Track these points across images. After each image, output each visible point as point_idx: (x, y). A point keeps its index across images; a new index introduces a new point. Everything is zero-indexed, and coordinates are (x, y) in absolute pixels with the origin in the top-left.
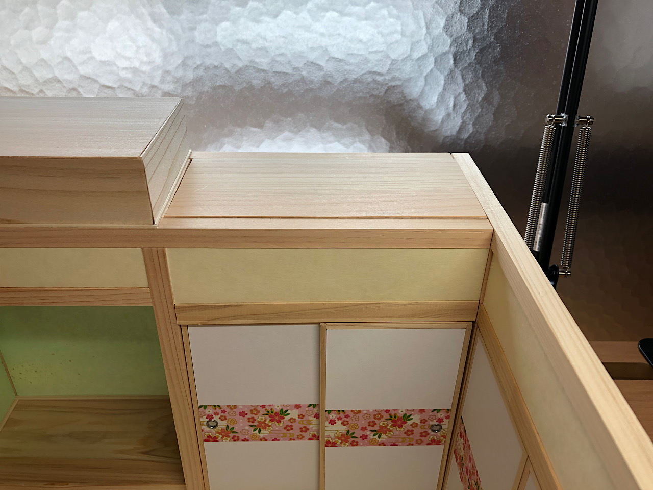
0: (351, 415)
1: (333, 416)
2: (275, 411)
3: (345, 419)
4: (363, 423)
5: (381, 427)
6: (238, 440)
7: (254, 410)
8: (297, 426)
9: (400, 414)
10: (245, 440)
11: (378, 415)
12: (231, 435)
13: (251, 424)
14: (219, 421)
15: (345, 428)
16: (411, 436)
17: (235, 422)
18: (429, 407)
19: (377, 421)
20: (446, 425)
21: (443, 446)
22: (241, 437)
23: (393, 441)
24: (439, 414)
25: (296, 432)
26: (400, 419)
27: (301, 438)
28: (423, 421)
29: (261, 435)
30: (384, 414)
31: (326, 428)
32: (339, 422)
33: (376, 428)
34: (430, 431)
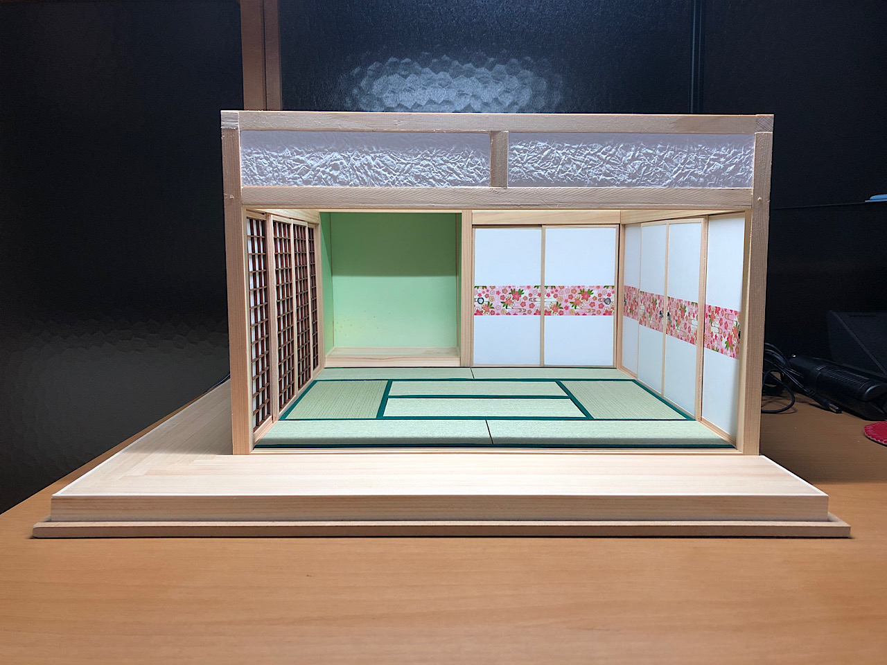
0: (559, 289)
1: (549, 290)
2: (516, 290)
3: (555, 293)
4: (566, 296)
5: (576, 299)
6: (494, 314)
7: (504, 291)
8: (527, 303)
9: (586, 290)
10: (498, 314)
11: (574, 291)
12: (490, 310)
13: (502, 301)
14: (485, 299)
15: (555, 300)
16: (594, 308)
17: (493, 299)
18: (602, 285)
19: (574, 295)
20: (613, 298)
21: (613, 316)
22: (496, 313)
23: (583, 311)
24: (608, 290)
25: (527, 308)
26: (586, 292)
27: (530, 312)
28: (600, 295)
29: (507, 310)
30: (577, 289)
31: (545, 300)
32: (552, 295)
33: (573, 300)
34: (604, 304)
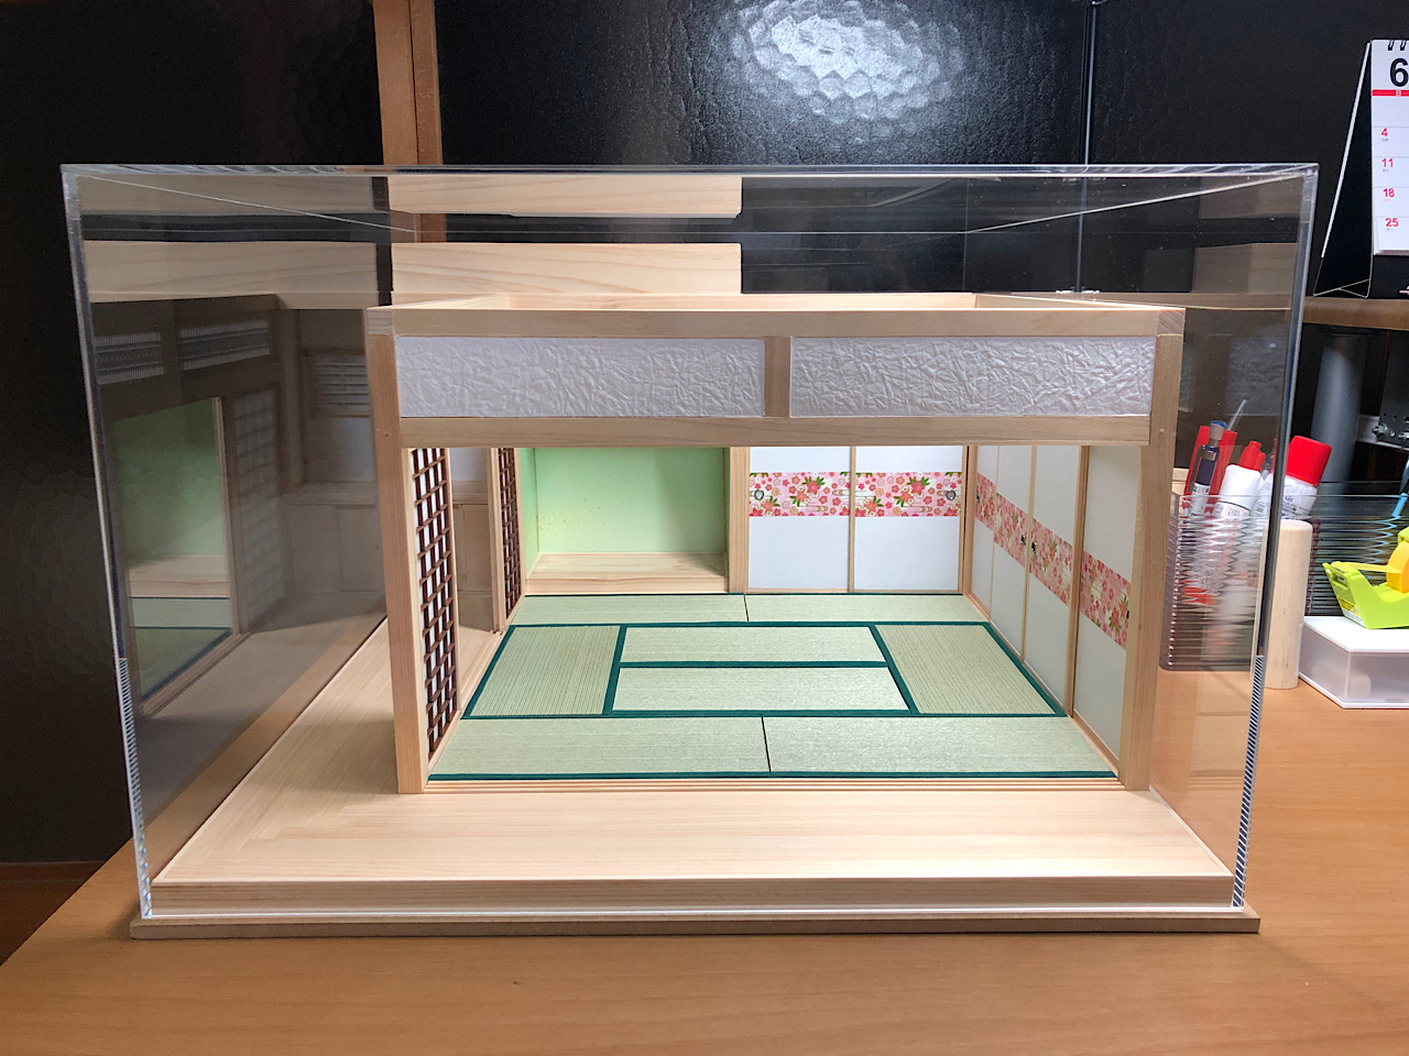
0: (877, 478)
1: (862, 480)
2: (813, 479)
3: (872, 483)
4: (887, 488)
5: (903, 493)
6: (779, 515)
7: (795, 480)
8: (830, 497)
9: (919, 479)
10: (786, 515)
11: (900, 480)
12: (774, 508)
13: (791, 494)
14: (766, 493)
15: (872, 493)
16: (930, 505)
17: (777, 492)
18: (943, 470)
19: (900, 486)
20: (959, 491)
21: (958, 518)
22: (782, 512)
23: (914, 510)
24: (952, 478)
25: (829, 504)
26: (919, 482)
27: (833, 512)
28: (939, 486)
29: (800, 509)
30: (904, 477)
32: (867, 487)
33: (899, 494)
34: (945, 499)
